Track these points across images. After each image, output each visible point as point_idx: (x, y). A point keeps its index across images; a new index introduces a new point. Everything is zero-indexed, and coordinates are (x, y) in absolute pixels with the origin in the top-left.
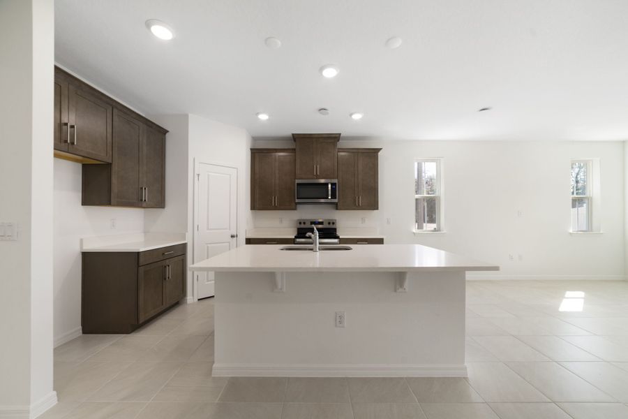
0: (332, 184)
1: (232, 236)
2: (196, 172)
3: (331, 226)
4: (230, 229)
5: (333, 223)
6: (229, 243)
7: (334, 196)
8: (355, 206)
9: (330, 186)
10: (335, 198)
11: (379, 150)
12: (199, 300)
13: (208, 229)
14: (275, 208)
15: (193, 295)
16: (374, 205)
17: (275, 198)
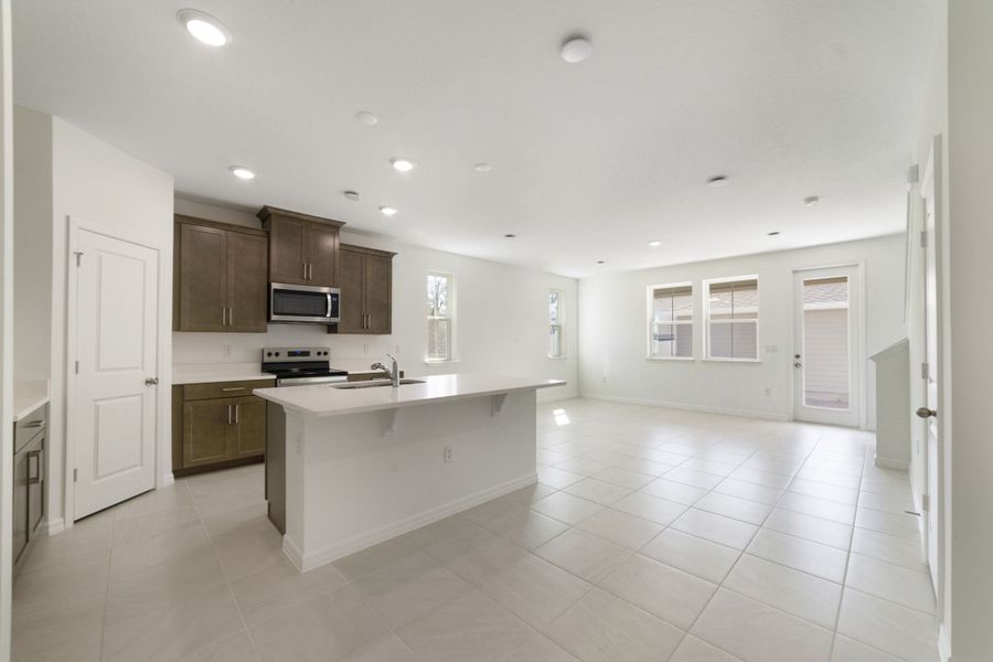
0: (332, 295)
1: (149, 382)
2: (73, 249)
3: (322, 358)
4: (143, 369)
5: (326, 354)
6: (142, 395)
7: (334, 314)
8: (362, 328)
9: (329, 297)
10: (337, 316)
11: (393, 254)
12: (76, 522)
13: (98, 369)
14: (227, 329)
15: (63, 515)
16: (385, 327)
17: (228, 311)
